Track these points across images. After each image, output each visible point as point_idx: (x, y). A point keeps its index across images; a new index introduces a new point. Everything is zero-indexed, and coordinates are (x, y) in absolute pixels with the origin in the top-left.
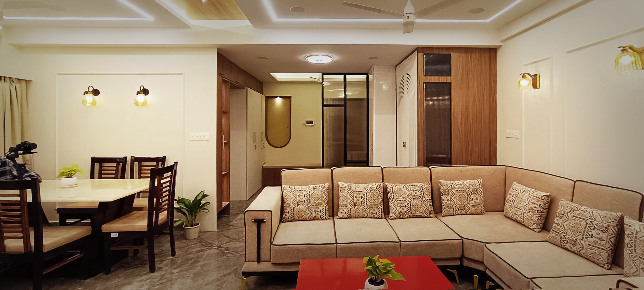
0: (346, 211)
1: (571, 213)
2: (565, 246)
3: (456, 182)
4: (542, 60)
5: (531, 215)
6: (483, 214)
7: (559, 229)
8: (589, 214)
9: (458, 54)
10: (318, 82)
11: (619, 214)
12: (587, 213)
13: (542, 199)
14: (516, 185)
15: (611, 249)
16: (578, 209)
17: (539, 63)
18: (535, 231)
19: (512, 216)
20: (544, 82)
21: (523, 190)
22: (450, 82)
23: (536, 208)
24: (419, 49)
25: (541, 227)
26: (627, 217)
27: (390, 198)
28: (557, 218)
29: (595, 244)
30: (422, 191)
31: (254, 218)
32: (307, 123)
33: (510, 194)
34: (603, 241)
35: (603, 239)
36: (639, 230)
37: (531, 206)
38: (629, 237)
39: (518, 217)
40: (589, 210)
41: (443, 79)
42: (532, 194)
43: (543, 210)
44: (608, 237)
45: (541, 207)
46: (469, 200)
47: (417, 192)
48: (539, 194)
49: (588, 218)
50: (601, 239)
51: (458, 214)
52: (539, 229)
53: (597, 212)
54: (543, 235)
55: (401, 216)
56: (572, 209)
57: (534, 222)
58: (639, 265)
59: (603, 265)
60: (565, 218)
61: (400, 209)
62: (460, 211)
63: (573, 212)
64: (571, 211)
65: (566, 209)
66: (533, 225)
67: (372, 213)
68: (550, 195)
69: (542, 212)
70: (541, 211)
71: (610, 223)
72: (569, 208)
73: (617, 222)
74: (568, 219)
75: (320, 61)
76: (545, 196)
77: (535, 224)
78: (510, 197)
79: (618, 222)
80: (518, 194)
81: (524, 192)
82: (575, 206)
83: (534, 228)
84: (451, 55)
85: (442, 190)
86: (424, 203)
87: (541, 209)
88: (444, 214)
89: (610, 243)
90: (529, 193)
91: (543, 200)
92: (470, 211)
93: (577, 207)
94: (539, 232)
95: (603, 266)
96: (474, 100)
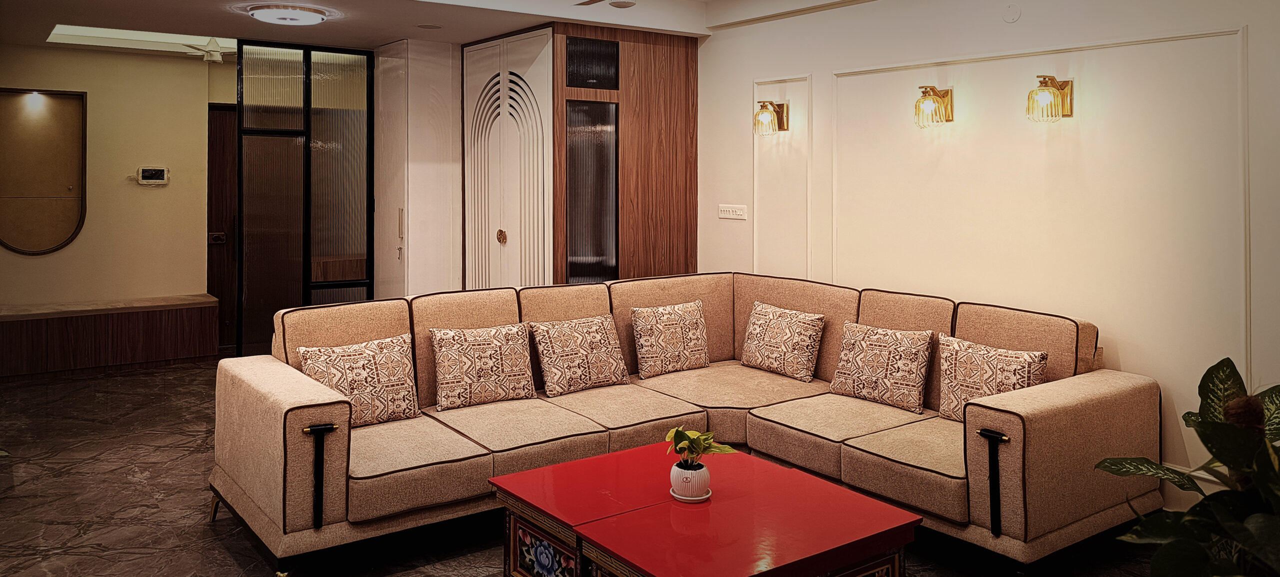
0: (459, 391)
1: (865, 340)
2: (861, 394)
3: (661, 309)
4: (792, 80)
5: (796, 355)
6: (707, 367)
7: (849, 369)
8: (891, 337)
9: (632, 44)
10: (205, 59)
11: (929, 332)
12: (888, 337)
13: (812, 325)
14: (759, 307)
15: (922, 384)
16: (875, 333)
17: (788, 84)
18: (805, 381)
19: (761, 362)
20: (796, 118)
21: (778, 314)
22: (617, 102)
23: (804, 341)
24: (554, 25)
25: (812, 373)
26: (942, 335)
27: (545, 352)
28: (845, 352)
29: (903, 381)
30: (604, 332)
31: (308, 423)
32: (144, 178)
33: (754, 324)
34: (912, 374)
35: (912, 371)
36: (959, 349)
37: (797, 339)
38: (948, 361)
39: (774, 363)
40: (890, 332)
41: (603, 95)
42: (796, 319)
43: (814, 344)
44: (918, 367)
45: (812, 339)
46: (685, 341)
47: (595, 334)
48: (807, 318)
49: (891, 344)
50: (910, 372)
51: (669, 372)
52: (810, 376)
53: (901, 334)
54: (818, 386)
55: (572, 388)
56: (865, 334)
57: (802, 367)
58: (961, 396)
59: (913, 409)
60: (857, 349)
61: (568, 374)
62: (672, 365)
63: (869, 339)
64: (864, 337)
65: (857, 335)
66: (802, 371)
67: (514, 389)
68: (824, 317)
69: (814, 348)
70: (812, 346)
71: (920, 347)
72: (860, 333)
73: (927, 344)
74: (862, 350)
75: (291, 19)
76: (817, 319)
77: (804, 369)
78: (755, 329)
79: (929, 343)
80: (770, 321)
81: (779, 316)
82: (869, 329)
83: (802, 375)
84: (618, 42)
85: (639, 328)
86: (611, 356)
87: (811, 343)
88: (646, 373)
89: (921, 376)
90: (791, 318)
91: (815, 326)
92: (687, 363)
93: (872, 331)
94: (810, 382)
95: (915, 411)
96: (660, 143)
